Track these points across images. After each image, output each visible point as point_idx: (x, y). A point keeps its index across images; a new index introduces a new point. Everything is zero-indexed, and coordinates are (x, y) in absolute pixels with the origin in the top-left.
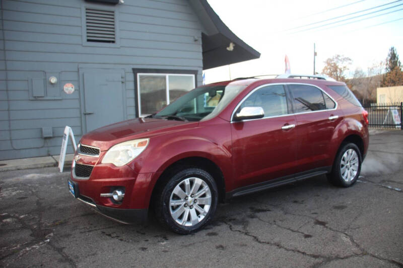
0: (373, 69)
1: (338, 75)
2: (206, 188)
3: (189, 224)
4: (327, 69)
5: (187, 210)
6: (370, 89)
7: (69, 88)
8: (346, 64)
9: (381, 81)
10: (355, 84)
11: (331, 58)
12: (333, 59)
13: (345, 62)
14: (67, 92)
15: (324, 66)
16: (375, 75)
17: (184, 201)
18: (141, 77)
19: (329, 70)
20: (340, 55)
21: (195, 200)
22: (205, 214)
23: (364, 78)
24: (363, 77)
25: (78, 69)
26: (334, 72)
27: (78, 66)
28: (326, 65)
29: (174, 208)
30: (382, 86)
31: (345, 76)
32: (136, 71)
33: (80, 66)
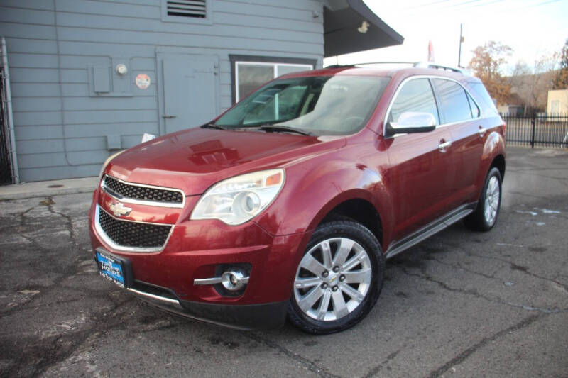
0: (542, 62)
1: (492, 71)
2: (362, 255)
3: (330, 317)
4: (476, 62)
5: (327, 293)
6: (535, 93)
7: (143, 81)
8: (503, 55)
9: (553, 81)
10: (515, 85)
11: (483, 46)
12: (485, 47)
13: (502, 52)
14: (139, 85)
15: (472, 57)
16: (545, 71)
17: (321, 279)
18: (240, 67)
19: (478, 64)
20: (496, 42)
21: (343, 275)
22: (361, 299)
23: (529, 76)
24: (528, 74)
25: (156, 54)
26: (485, 65)
27: (155, 49)
28: (475, 56)
29: (303, 292)
30: (554, 89)
31: (501, 73)
32: (233, 58)
33: (159, 49)
